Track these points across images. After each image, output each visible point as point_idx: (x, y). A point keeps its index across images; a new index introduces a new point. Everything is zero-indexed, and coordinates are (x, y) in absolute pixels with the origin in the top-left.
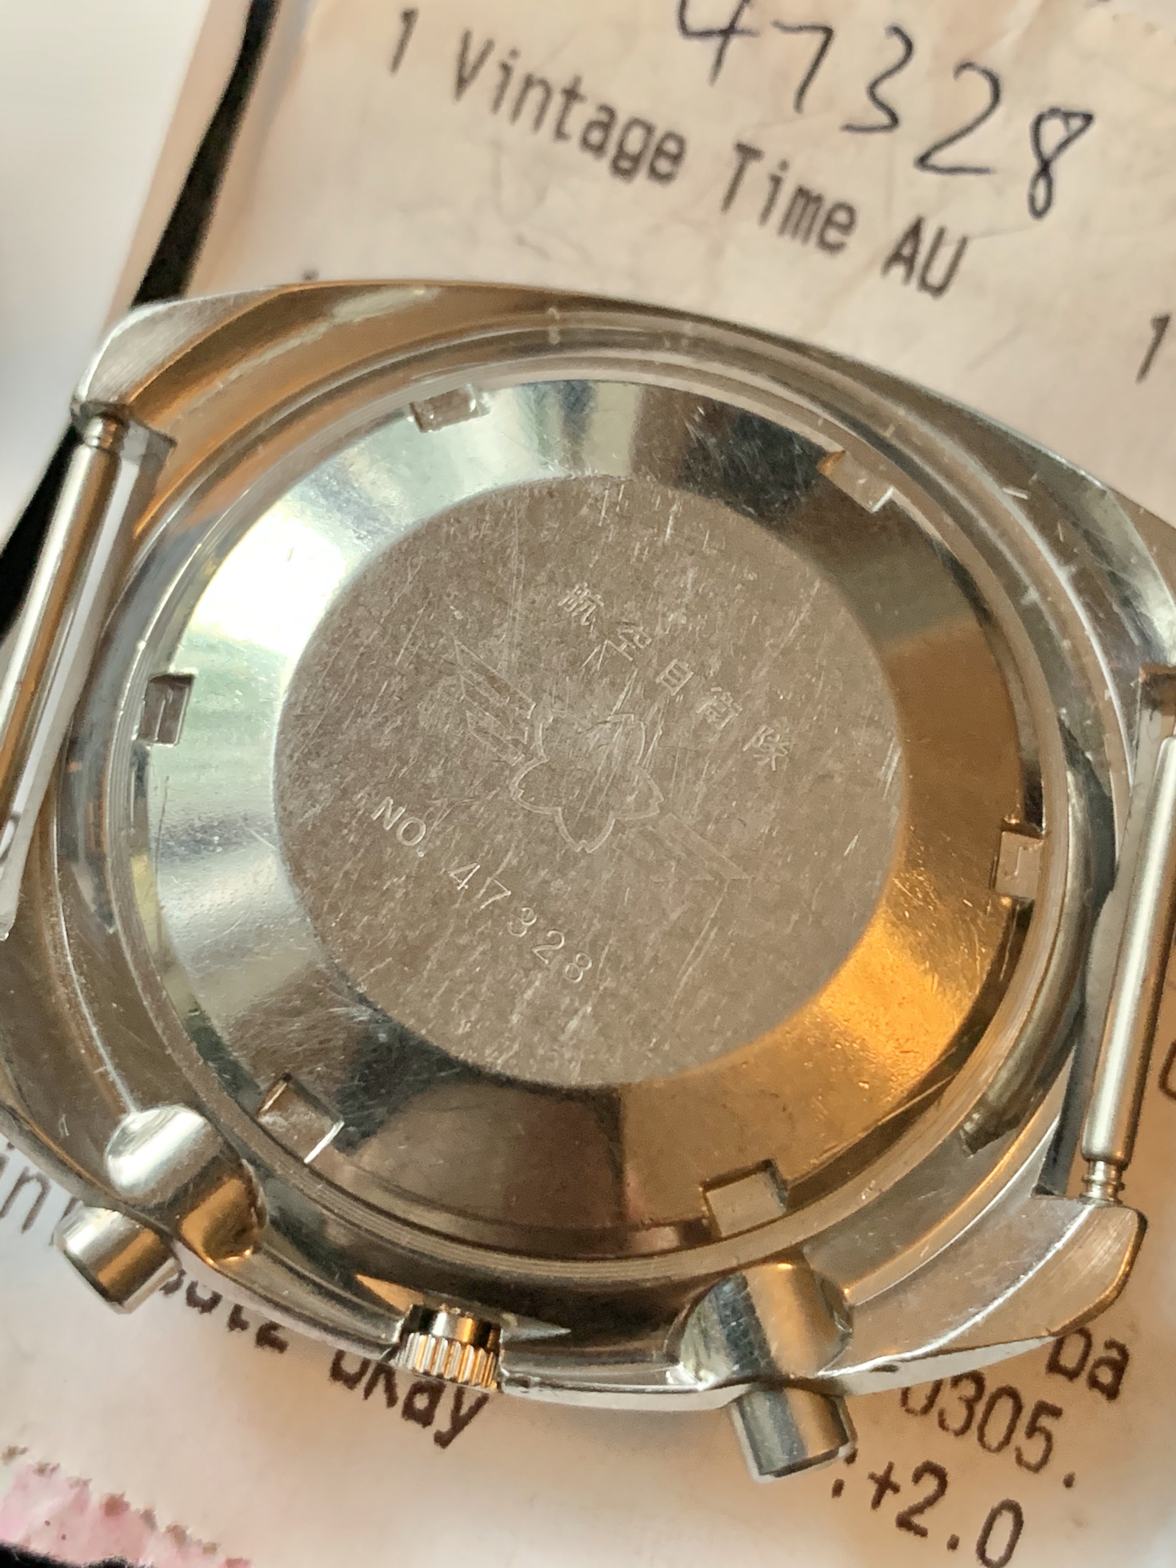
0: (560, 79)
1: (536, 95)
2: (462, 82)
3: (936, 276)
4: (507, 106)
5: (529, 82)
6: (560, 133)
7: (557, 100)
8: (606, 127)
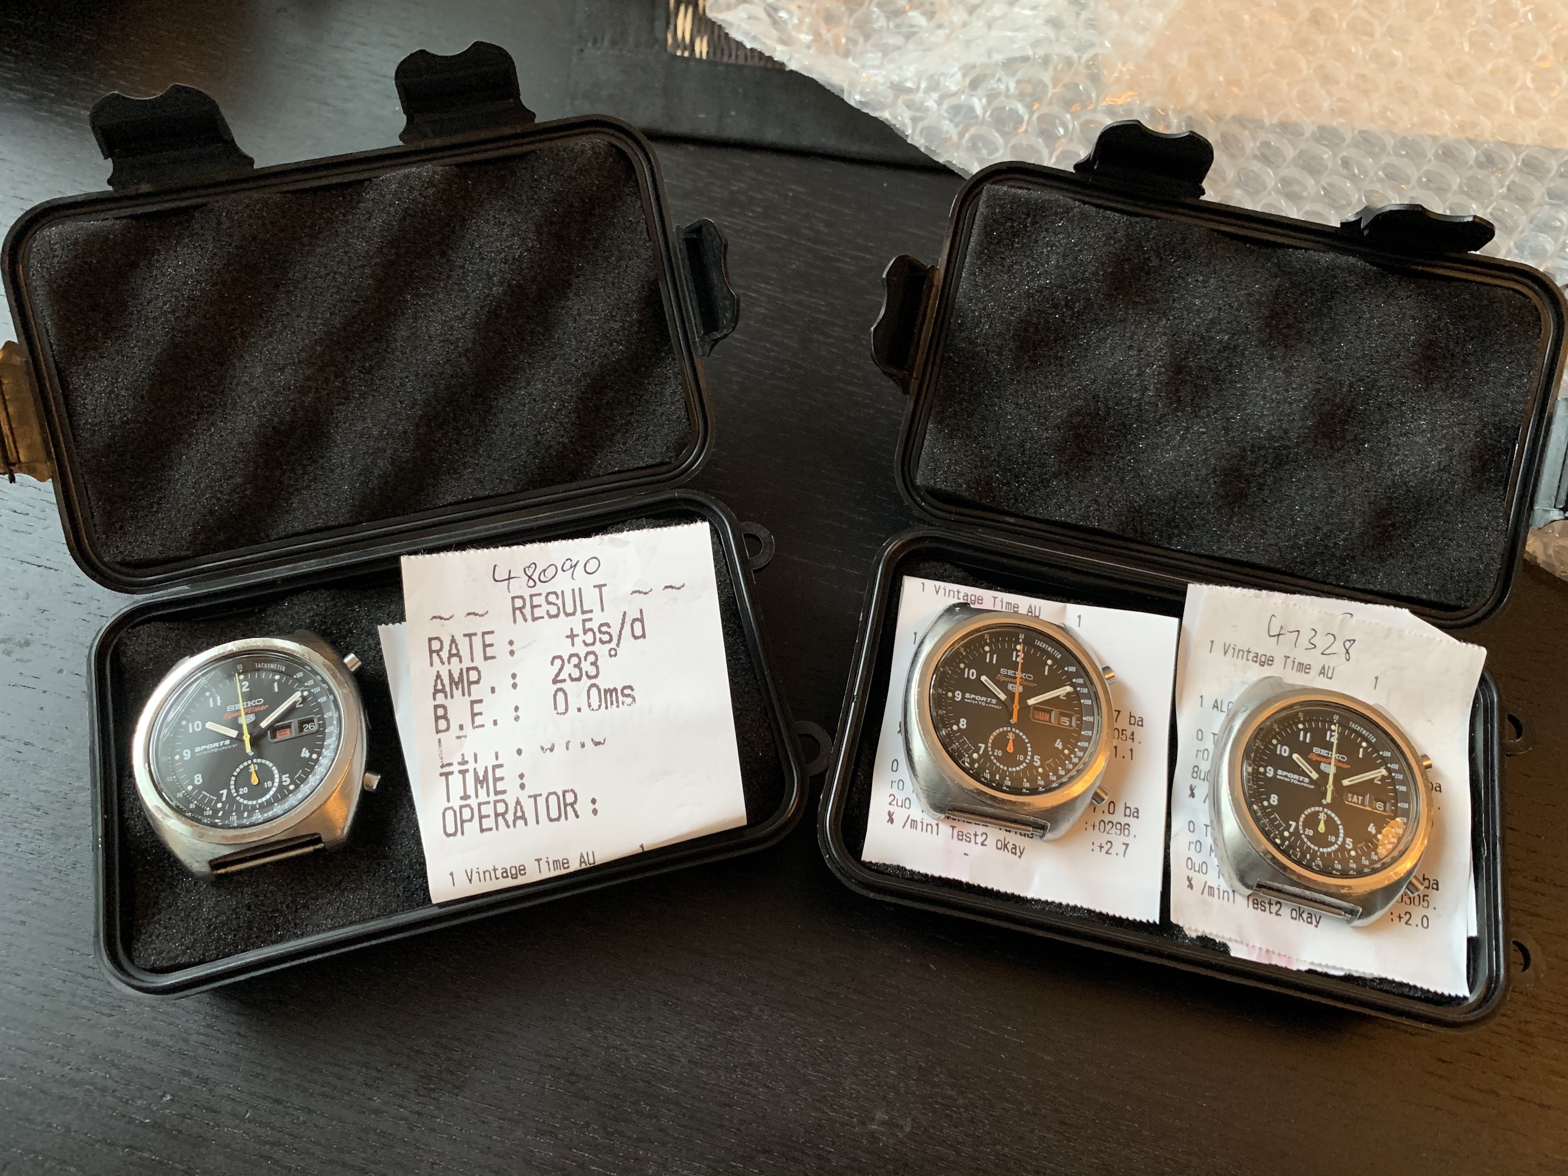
0: (1245, 649)
1: (1241, 653)
2: (1225, 653)
3: (1330, 676)
4: (1235, 656)
5: (1239, 651)
6: (1248, 660)
7: (1246, 653)
8: (1257, 657)
